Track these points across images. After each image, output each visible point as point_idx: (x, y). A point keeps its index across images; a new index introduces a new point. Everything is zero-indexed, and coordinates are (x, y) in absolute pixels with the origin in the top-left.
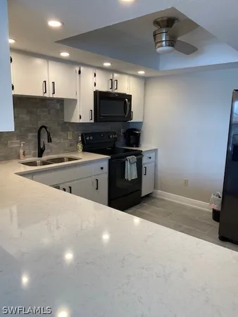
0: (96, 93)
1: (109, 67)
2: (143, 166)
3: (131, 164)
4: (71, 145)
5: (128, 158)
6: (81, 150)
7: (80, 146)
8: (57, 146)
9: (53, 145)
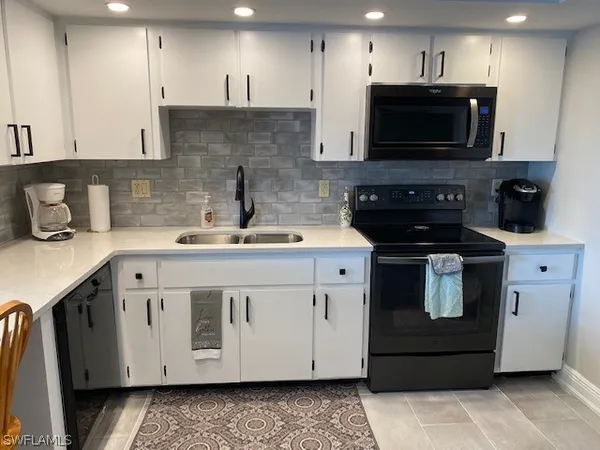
2: (511, 289)
4: (327, 211)
5: (429, 257)
8: (290, 210)
9: (281, 207)
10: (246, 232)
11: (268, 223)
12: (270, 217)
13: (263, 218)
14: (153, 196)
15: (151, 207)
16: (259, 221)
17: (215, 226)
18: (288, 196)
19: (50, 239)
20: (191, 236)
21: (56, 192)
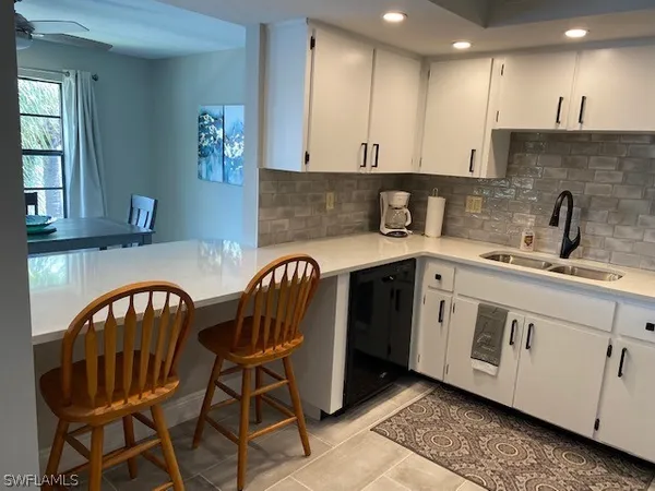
8: (628, 249)
9: (617, 243)
10: (563, 262)
11: (597, 258)
12: (601, 253)
13: (591, 252)
14: (483, 213)
15: (480, 223)
16: (586, 255)
17: (535, 250)
18: (628, 231)
19: (389, 235)
20: (505, 256)
21: (401, 198)
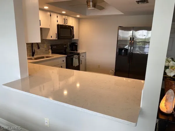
0: (58, 25)
1: (65, 13)
2: (80, 60)
3: (76, 58)
4: (46, 51)
5: (74, 56)
6: (51, 53)
7: (50, 51)
9: (38, 51)
12: (36, 53)
